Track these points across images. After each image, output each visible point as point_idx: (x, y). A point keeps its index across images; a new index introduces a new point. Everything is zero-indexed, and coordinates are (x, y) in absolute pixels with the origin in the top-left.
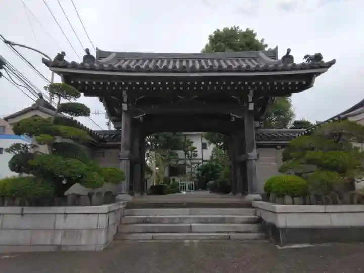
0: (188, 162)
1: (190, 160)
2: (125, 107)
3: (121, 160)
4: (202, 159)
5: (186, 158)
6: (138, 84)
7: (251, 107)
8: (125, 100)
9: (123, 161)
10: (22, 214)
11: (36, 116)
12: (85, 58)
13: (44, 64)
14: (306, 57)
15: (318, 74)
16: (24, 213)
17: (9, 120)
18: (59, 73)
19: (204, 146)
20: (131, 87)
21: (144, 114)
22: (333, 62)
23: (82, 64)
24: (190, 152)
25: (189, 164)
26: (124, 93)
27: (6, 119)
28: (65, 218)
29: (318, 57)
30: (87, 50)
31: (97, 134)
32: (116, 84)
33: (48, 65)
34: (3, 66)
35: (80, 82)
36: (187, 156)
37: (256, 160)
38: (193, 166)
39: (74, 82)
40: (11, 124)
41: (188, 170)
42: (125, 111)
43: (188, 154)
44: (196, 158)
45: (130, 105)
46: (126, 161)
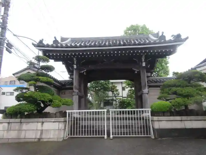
0: (115, 98)
1: (116, 97)
2: (75, 66)
3: (73, 95)
4: (122, 96)
5: (113, 96)
6: (81, 54)
7: (144, 64)
8: (75, 63)
9: (74, 96)
10: (21, 122)
11: (29, 72)
12: (54, 42)
13: (33, 46)
14: (172, 36)
15: (179, 45)
16: (22, 122)
17: (15, 75)
18: (40, 50)
19: (123, 89)
20: (78, 56)
21: (86, 70)
22: (187, 38)
23: (52, 45)
24: (115, 92)
25: (115, 99)
26: (75, 59)
27: (14, 74)
28: (42, 124)
29: (179, 36)
30: (55, 38)
31: (60, 82)
32: (70, 54)
33: (35, 46)
34: (13, 47)
35: (51, 54)
36: (113, 94)
37: (148, 94)
38: (117, 101)
39: (48, 54)
40: (16, 77)
41: (114, 103)
42: (75, 69)
43: (114, 94)
44: (119, 96)
45: (78, 66)
46: (76, 96)
